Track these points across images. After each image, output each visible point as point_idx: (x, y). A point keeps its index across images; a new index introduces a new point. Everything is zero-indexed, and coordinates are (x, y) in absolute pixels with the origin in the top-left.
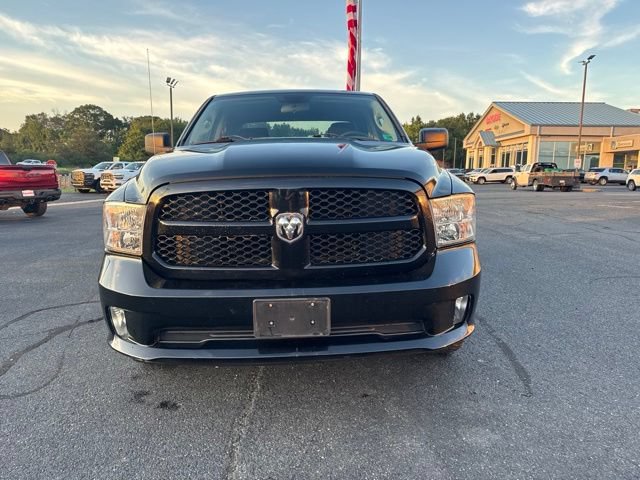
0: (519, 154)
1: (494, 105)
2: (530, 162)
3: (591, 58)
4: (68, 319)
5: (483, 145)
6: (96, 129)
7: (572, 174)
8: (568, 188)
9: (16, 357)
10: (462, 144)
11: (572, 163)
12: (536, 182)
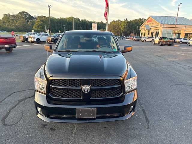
0: (156, 33)
1: (150, 17)
2: (159, 36)
3: (181, 4)
4: (23, 96)
5: (146, 29)
6: (26, 20)
7: (171, 41)
8: (170, 45)
9: (10, 110)
10: (139, 28)
11: (172, 37)
12: (160, 43)
